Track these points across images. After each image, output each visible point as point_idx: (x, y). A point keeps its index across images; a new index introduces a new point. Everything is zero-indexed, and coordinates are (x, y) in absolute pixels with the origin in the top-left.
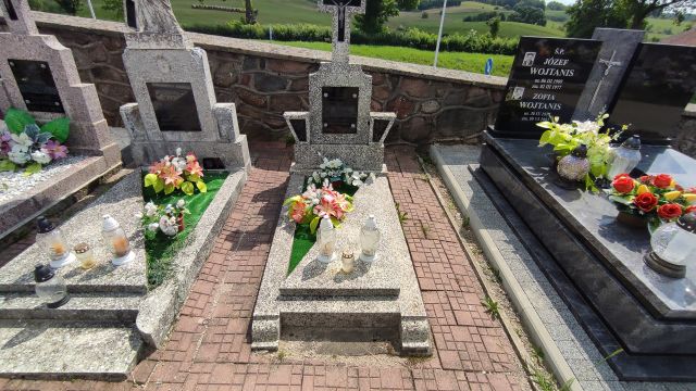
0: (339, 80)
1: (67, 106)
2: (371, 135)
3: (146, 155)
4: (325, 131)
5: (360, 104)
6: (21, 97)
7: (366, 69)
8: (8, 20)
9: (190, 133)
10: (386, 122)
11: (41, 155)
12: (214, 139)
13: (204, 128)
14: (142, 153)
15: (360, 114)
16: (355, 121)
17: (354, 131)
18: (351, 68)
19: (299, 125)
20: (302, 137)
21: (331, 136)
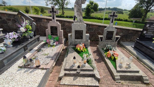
0: (110, 30)
1: (58, 35)
2: (115, 40)
3: (71, 44)
4: (106, 39)
5: (114, 34)
6: (50, 33)
7: (116, 28)
8: (52, 20)
9: (80, 40)
10: (118, 38)
11: (55, 44)
12: (85, 41)
13: (83, 39)
14: (70, 43)
15: (113, 36)
16: (112, 37)
17: (112, 39)
18: (113, 28)
19: (101, 38)
20: (102, 40)
21: (107, 40)
